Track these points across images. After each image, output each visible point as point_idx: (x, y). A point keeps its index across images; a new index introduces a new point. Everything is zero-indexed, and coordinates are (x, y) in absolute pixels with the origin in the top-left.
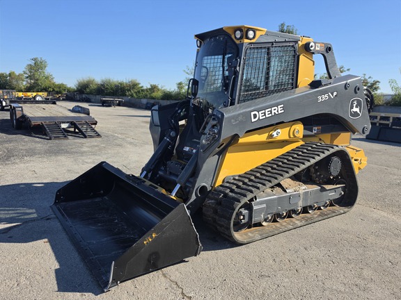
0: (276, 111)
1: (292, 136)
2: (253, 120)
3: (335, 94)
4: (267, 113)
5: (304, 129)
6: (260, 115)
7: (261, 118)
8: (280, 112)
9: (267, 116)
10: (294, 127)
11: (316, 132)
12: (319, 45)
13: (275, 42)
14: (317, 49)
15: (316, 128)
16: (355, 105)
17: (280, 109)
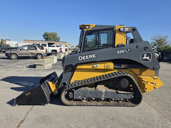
0: (91, 57)
1: (106, 67)
2: (80, 60)
3: (129, 50)
4: (87, 57)
5: (114, 65)
6: (83, 58)
7: (83, 59)
8: (93, 57)
9: (87, 58)
10: (107, 64)
11: (124, 67)
12: (127, 28)
13: (101, 29)
14: (126, 30)
15: (124, 65)
16: (145, 56)
17: (93, 56)
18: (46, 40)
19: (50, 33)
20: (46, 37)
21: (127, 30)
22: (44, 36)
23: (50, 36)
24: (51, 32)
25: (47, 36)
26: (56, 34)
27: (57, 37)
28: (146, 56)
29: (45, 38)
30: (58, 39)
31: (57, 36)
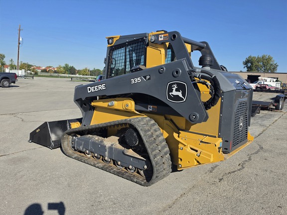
0: (101, 88)
1: (124, 107)
2: (89, 92)
3: (148, 77)
4: (96, 88)
6: (92, 89)
9: (96, 90)
10: (125, 102)
11: (151, 110)
12: (163, 36)
13: (127, 42)
14: (160, 39)
15: (151, 107)
16: (174, 89)
17: (103, 87)
18: (247, 71)
19: (258, 58)
20: (249, 65)
21: (162, 39)
22: (246, 63)
23: (256, 62)
24: (260, 56)
25: (252, 64)
26: (270, 59)
27: (271, 65)
28: (177, 90)
29: (248, 68)
30: (274, 69)
31: (271, 63)
